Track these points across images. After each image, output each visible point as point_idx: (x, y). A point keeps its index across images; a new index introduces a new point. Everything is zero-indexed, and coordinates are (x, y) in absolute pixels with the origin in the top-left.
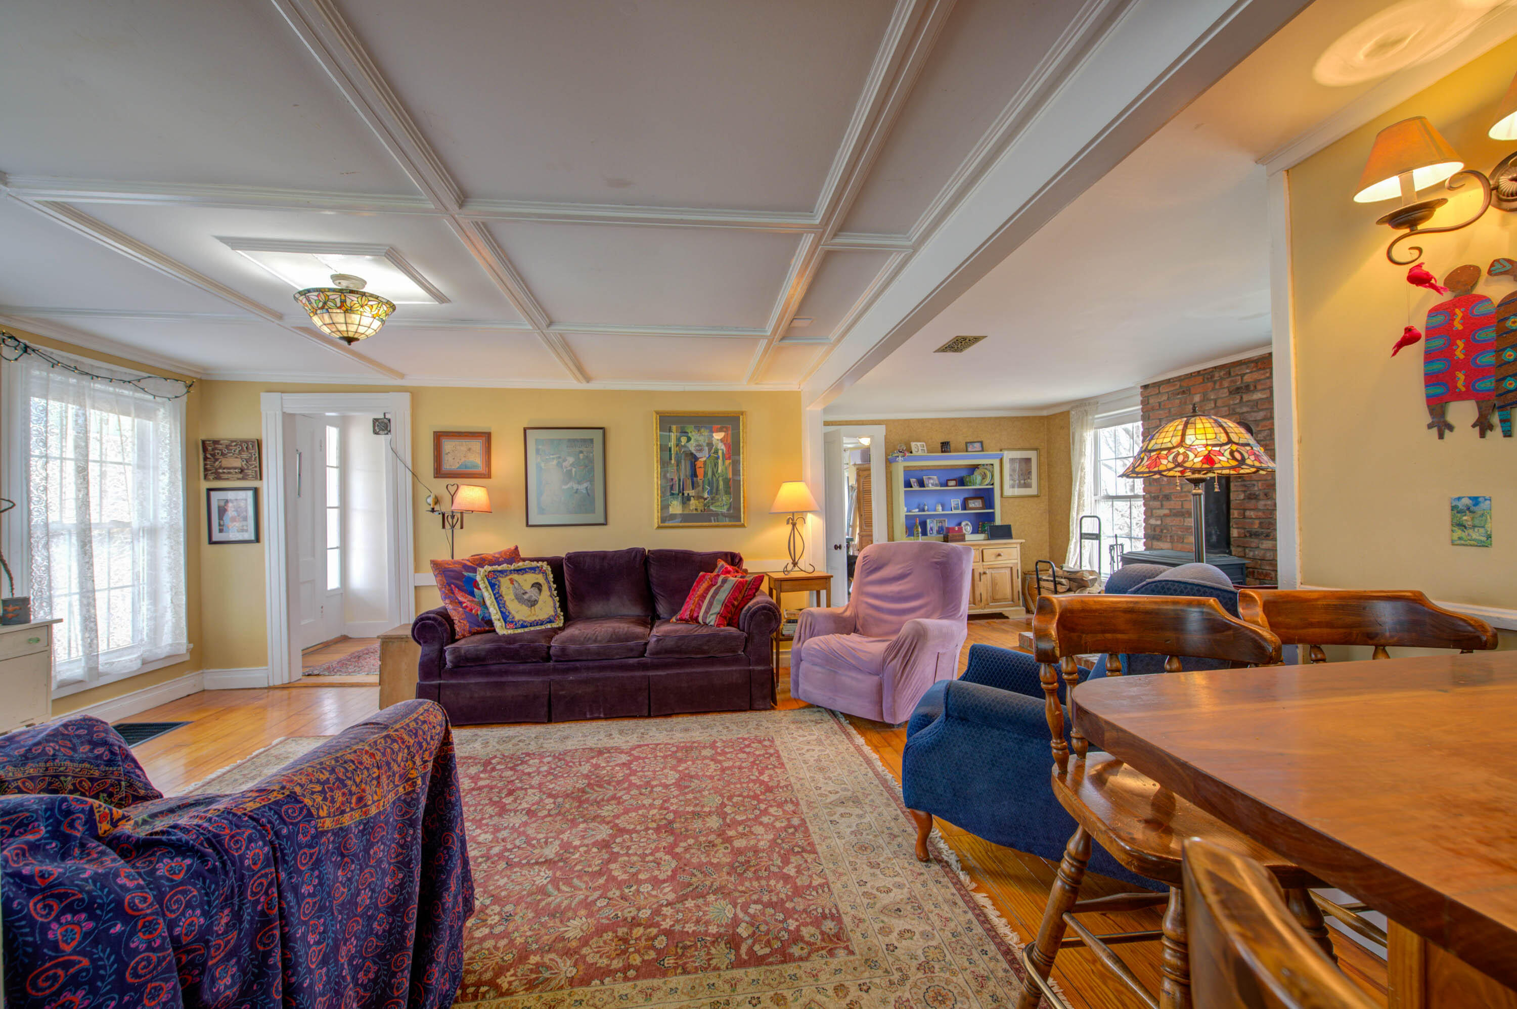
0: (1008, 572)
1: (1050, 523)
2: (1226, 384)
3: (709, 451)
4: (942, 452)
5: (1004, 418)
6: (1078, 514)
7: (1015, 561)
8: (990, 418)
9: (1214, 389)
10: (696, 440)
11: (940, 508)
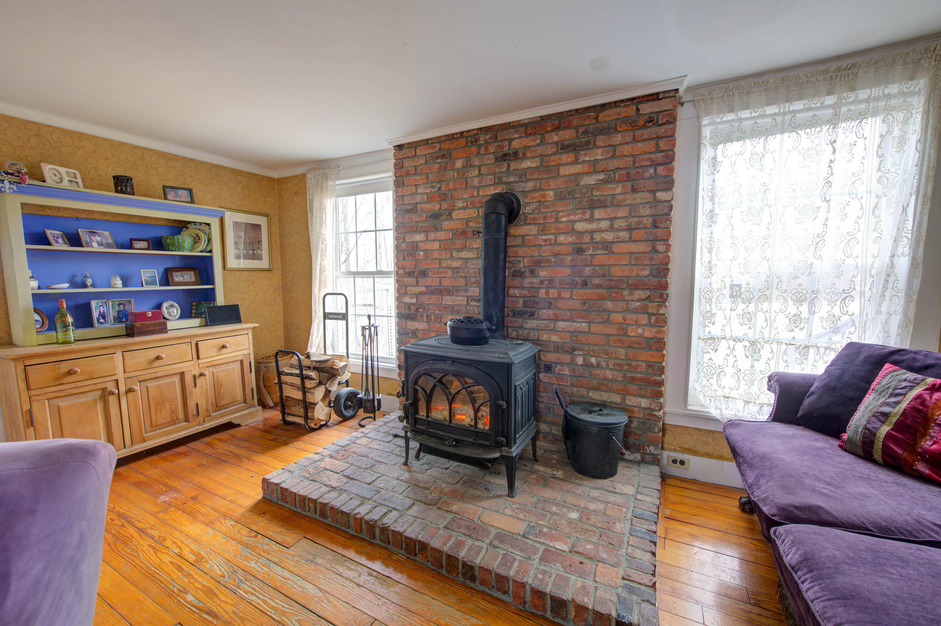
0: (237, 366)
1: (284, 301)
2: (492, 149)
4: (117, 191)
5: (224, 168)
6: (319, 291)
7: (247, 352)
8: (203, 163)
9: (478, 154)
11: (118, 283)
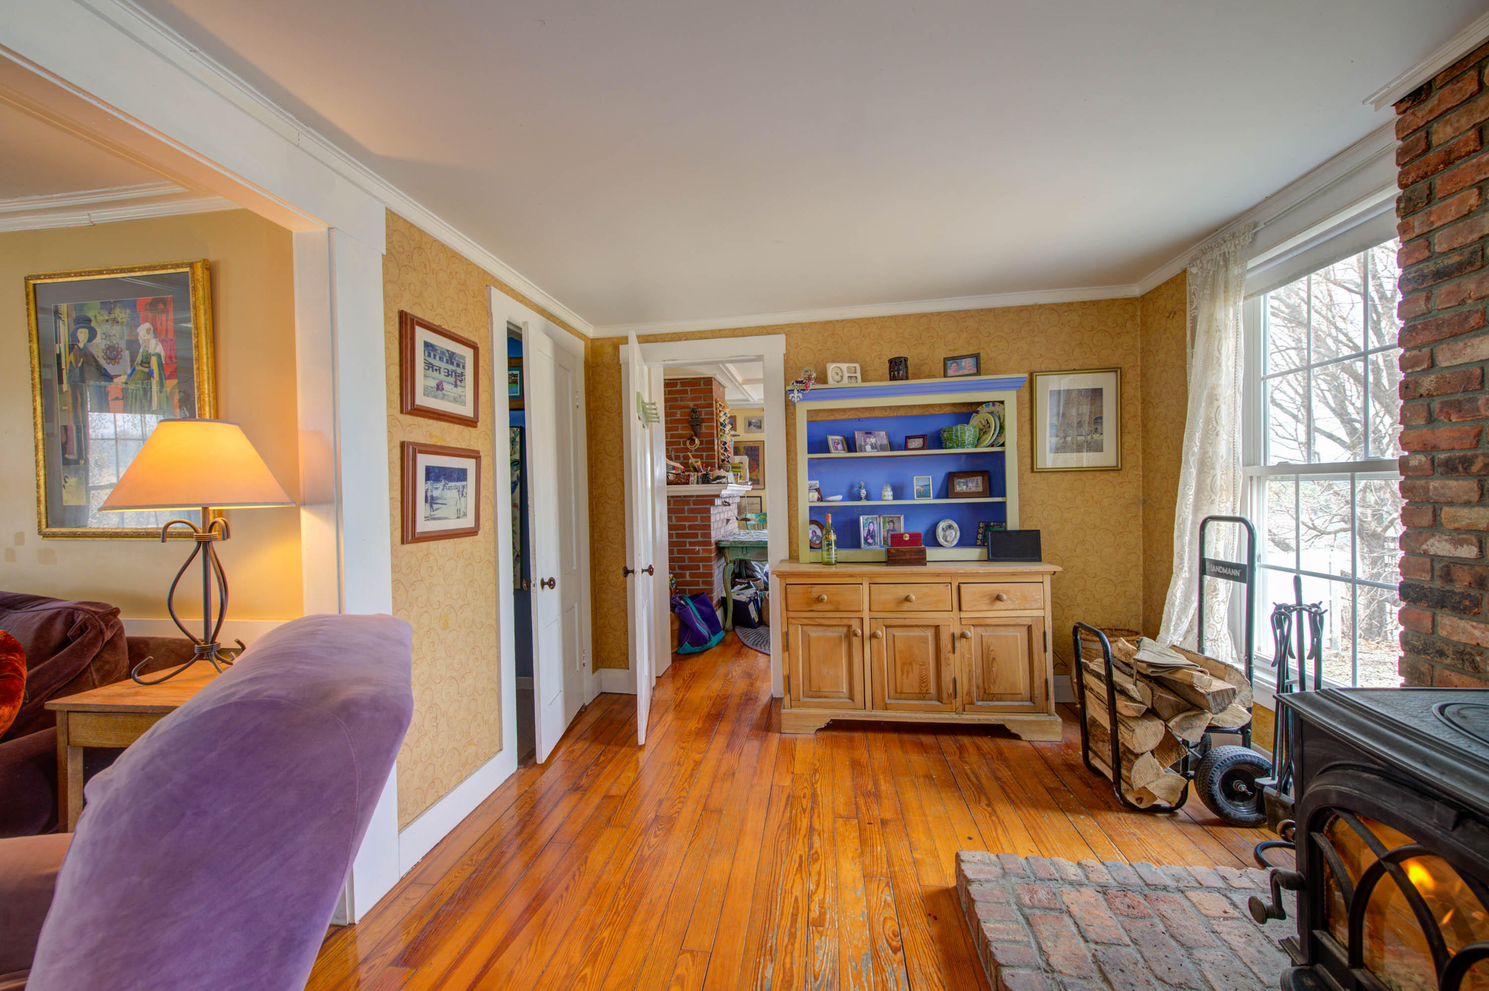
0: (1021, 635)
1: (1145, 527)
3: (132, 361)
4: (893, 378)
5: (1041, 306)
7: (1039, 613)
10: (107, 336)
11: (888, 494)
